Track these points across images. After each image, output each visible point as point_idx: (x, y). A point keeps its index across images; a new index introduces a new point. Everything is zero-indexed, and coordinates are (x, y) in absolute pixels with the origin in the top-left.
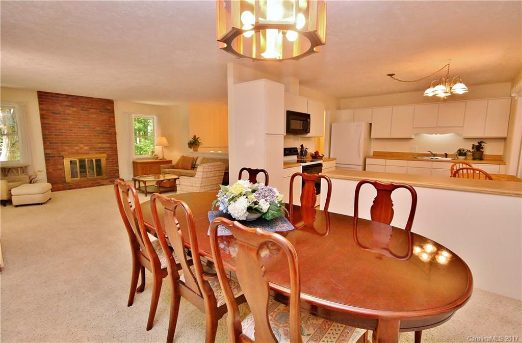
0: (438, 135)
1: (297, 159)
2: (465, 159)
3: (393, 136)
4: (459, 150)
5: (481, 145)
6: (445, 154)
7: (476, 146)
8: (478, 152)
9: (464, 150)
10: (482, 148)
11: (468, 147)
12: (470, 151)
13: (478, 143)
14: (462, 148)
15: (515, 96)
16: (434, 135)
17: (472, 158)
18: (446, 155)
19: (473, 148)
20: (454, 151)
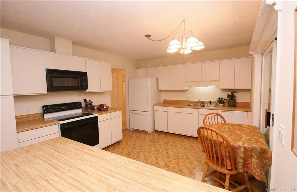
0: (203, 87)
1: (82, 112)
2: (223, 106)
3: (173, 88)
4: (219, 99)
5: (234, 95)
6: (210, 101)
7: (230, 95)
8: (232, 100)
9: (222, 99)
10: (235, 97)
11: (224, 96)
12: (226, 100)
13: (231, 93)
14: (220, 97)
15: (253, 54)
16: (200, 87)
17: (228, 105)
18: (211, 103)
19: (228, 97)
20: (215, 100)
